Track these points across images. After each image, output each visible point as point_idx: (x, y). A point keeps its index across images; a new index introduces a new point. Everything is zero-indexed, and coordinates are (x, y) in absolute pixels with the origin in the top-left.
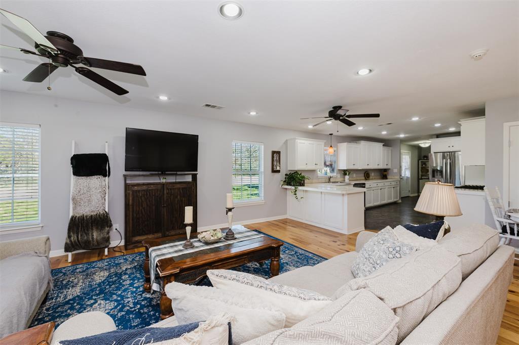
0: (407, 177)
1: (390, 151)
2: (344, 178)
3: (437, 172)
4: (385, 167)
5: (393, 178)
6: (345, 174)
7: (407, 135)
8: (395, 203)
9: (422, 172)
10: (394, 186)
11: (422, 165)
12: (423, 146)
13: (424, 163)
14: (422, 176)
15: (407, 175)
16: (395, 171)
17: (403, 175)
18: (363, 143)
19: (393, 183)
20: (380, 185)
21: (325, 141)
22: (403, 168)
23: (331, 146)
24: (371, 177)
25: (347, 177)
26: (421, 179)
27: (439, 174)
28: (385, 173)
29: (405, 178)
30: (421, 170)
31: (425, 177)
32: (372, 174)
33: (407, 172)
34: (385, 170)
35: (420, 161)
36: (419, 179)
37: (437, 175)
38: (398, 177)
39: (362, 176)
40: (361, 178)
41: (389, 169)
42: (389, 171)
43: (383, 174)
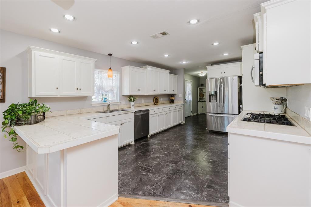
0: (190, 101)
1: (176, 79)
2: (130, 104)
3: (212, 97)
4: (172, 93)
5: (178, 102)
6: (130, 101)
7: (188, 62)
8: (180, 125)
9: (200, 96)
10: (178, 110)
11: (200, 91)
12: (201, 75)
13: (201, 90)
14: (200, 99)
15: (190, 99)
16: (181, 96)
17: (187, 99)
18: (149, 68)
19: (178, 107)
20: (165, 110)
21: (96, 60)
22: (187, 93)
23: (110, 69)
24: (160, 102)
25: (132, 103)
26: (200, 101)
27: (214, 98)
28: (172, 98)
29: (189, 101)
30: (199, 95)
31: (202, 100)
32: (161, 100)
33: (190, 97)
34: (173, 95)
35: (199, 88)
36: (198, 102)
37: (213, 100)
38: (182, 102)
39: (151, 101)
40: (150, 104)
41: (175, 94)
42: (176, 97)
43: (171, 98)
